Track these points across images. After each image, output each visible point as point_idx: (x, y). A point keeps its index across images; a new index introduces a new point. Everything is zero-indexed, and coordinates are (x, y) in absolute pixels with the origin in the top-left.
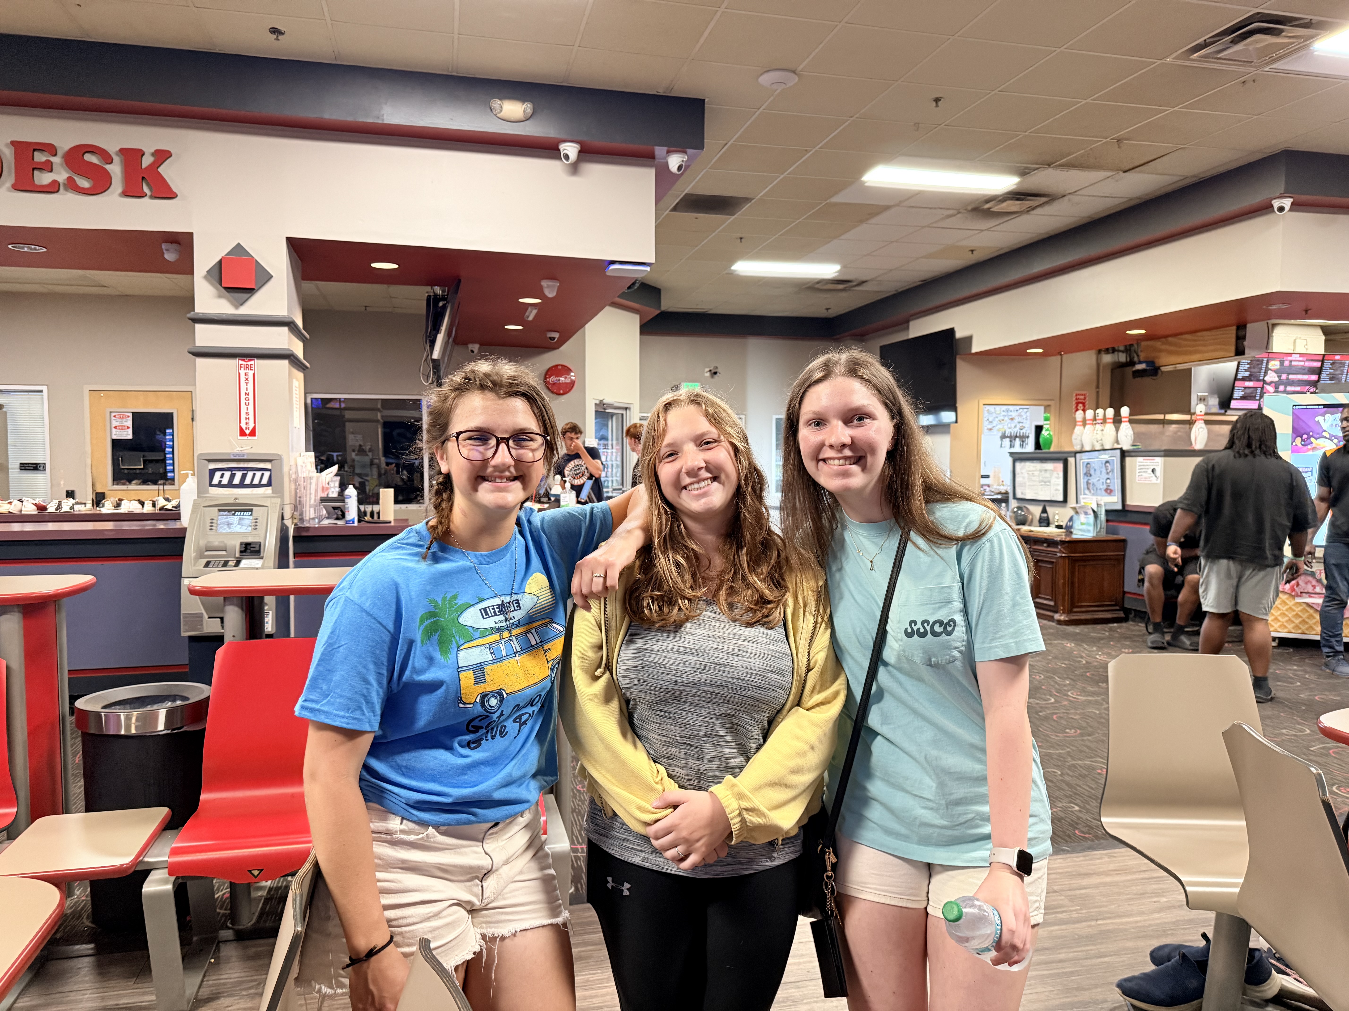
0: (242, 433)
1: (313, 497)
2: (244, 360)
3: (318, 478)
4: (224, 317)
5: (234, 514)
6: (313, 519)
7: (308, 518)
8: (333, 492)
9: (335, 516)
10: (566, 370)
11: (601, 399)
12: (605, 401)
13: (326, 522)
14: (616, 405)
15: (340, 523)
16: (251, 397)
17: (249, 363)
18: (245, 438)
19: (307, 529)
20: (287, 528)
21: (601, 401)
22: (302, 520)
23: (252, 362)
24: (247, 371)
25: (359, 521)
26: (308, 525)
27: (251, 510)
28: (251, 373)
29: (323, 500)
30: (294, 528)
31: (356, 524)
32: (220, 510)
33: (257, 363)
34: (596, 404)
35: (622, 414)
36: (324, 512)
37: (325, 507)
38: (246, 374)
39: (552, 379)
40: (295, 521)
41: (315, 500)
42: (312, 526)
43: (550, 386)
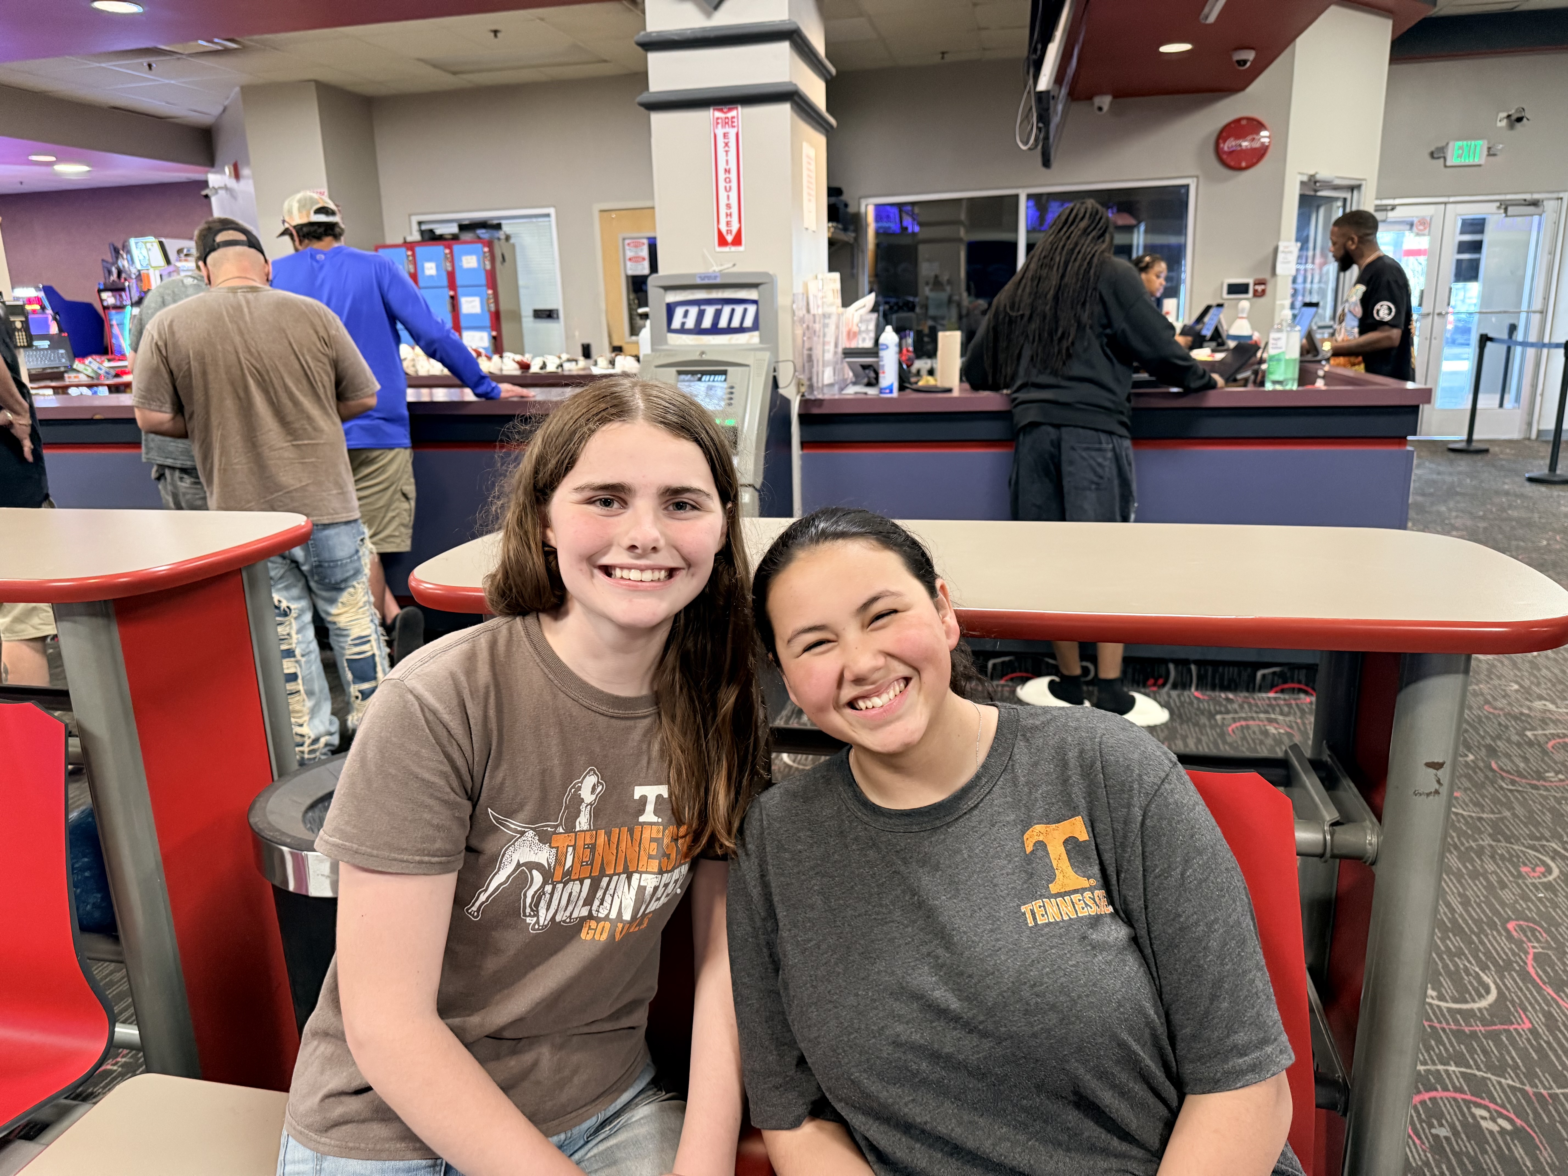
0: (722, 242)
1: (831, 347)
2: (721, 110)
3: (839, 316)
4: (689, 35)
5: (700, 379)
6: (831, 385)
7: (820, 385)
8: (864, 340)
9: (865, 380)
10: (1255, 126)
11: (1312, 172)
12: (1318, 177)
13: (851, 391)
14: (1337, 182)
15: (872, 392)
16: (733, 175)
17: (730, 115)
18: (726, 249)
19: (819, 402)
20: (786, 402)
21: (1312, 177)
22: (811, 387)
23: (733, 113)
24: (727, 130)
25: (902, 388)
26: (820, 397)
27: (724, 373)
28: (732, 132)
29: (849, 353)
30: (801, 402)
31: (895, 394)
32: (680, 373)
33: (741, 113)
34: (1302, 183)
35: (1345, 200)
36: (850, 375)
37: (850, 365)
38: (725, 135)
39: (1229, 145)
40: (803, 389)
41: (836, 353)
42: (827, 397)
43: (1225, 157)
